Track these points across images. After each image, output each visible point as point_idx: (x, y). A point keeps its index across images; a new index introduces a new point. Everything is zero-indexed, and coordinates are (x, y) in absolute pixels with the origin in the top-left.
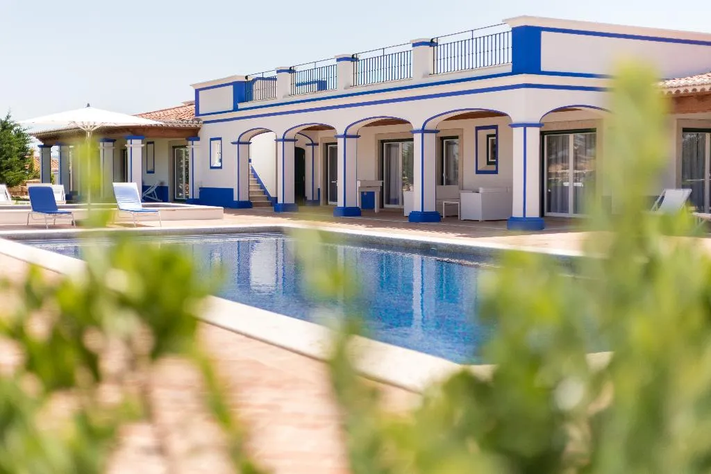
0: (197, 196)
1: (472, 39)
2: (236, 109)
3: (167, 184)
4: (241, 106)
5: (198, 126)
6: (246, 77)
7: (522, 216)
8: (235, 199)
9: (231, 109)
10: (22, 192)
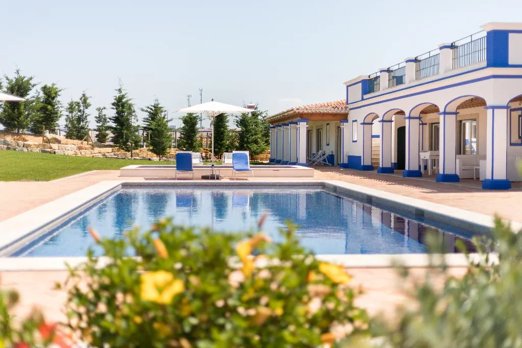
0: (346, 161)
1: (471, 42)
2: (363, 99)
3: (334, 154)
4: (365, 97)
5: (346, 112)
6: (369, 77)
7: (491, 178)
8: (362, 164)
9: (361, 99)
10: (266, 158)
